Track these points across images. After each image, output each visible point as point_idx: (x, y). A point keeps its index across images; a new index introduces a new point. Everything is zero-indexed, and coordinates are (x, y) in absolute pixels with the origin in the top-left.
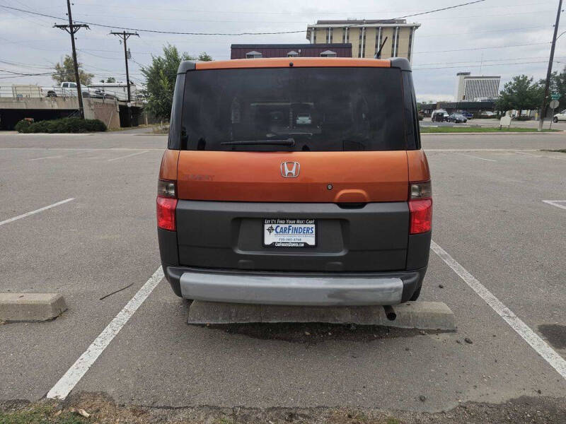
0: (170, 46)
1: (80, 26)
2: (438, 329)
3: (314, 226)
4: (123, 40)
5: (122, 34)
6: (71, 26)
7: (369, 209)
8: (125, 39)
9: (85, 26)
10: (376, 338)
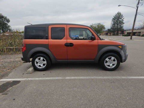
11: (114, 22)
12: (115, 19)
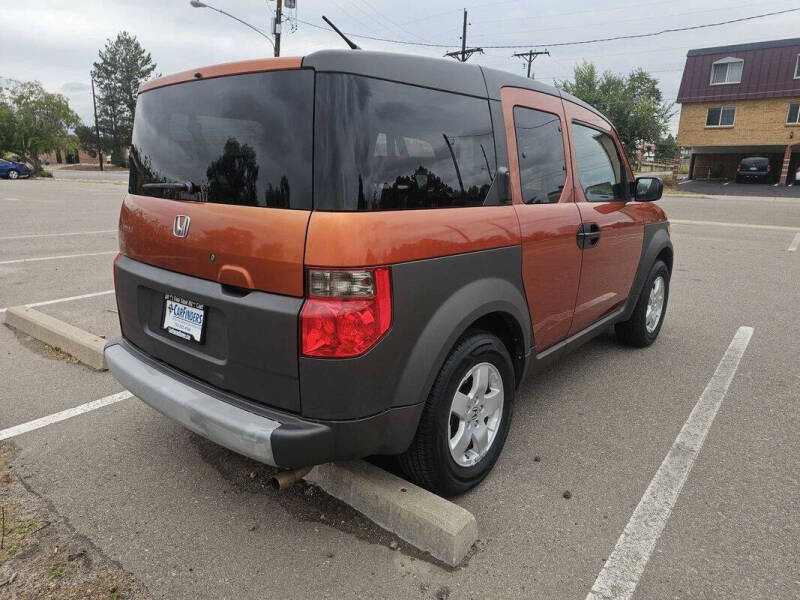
0: (585, 63)
1: (472, 51)
2: (427, 553)
3: (202, 313)
4: (527, 63)
5: (526, 54)
6: (463, 53)
7: (253, 300)
8: (530, 61)
9: (479, 50)
10: (323, 521)
11: (107, 87)
12: (109, 74)
